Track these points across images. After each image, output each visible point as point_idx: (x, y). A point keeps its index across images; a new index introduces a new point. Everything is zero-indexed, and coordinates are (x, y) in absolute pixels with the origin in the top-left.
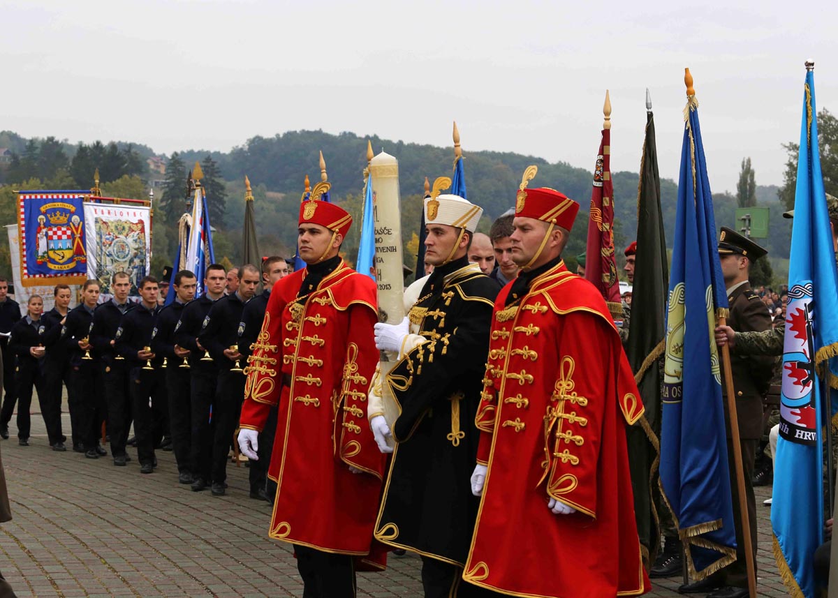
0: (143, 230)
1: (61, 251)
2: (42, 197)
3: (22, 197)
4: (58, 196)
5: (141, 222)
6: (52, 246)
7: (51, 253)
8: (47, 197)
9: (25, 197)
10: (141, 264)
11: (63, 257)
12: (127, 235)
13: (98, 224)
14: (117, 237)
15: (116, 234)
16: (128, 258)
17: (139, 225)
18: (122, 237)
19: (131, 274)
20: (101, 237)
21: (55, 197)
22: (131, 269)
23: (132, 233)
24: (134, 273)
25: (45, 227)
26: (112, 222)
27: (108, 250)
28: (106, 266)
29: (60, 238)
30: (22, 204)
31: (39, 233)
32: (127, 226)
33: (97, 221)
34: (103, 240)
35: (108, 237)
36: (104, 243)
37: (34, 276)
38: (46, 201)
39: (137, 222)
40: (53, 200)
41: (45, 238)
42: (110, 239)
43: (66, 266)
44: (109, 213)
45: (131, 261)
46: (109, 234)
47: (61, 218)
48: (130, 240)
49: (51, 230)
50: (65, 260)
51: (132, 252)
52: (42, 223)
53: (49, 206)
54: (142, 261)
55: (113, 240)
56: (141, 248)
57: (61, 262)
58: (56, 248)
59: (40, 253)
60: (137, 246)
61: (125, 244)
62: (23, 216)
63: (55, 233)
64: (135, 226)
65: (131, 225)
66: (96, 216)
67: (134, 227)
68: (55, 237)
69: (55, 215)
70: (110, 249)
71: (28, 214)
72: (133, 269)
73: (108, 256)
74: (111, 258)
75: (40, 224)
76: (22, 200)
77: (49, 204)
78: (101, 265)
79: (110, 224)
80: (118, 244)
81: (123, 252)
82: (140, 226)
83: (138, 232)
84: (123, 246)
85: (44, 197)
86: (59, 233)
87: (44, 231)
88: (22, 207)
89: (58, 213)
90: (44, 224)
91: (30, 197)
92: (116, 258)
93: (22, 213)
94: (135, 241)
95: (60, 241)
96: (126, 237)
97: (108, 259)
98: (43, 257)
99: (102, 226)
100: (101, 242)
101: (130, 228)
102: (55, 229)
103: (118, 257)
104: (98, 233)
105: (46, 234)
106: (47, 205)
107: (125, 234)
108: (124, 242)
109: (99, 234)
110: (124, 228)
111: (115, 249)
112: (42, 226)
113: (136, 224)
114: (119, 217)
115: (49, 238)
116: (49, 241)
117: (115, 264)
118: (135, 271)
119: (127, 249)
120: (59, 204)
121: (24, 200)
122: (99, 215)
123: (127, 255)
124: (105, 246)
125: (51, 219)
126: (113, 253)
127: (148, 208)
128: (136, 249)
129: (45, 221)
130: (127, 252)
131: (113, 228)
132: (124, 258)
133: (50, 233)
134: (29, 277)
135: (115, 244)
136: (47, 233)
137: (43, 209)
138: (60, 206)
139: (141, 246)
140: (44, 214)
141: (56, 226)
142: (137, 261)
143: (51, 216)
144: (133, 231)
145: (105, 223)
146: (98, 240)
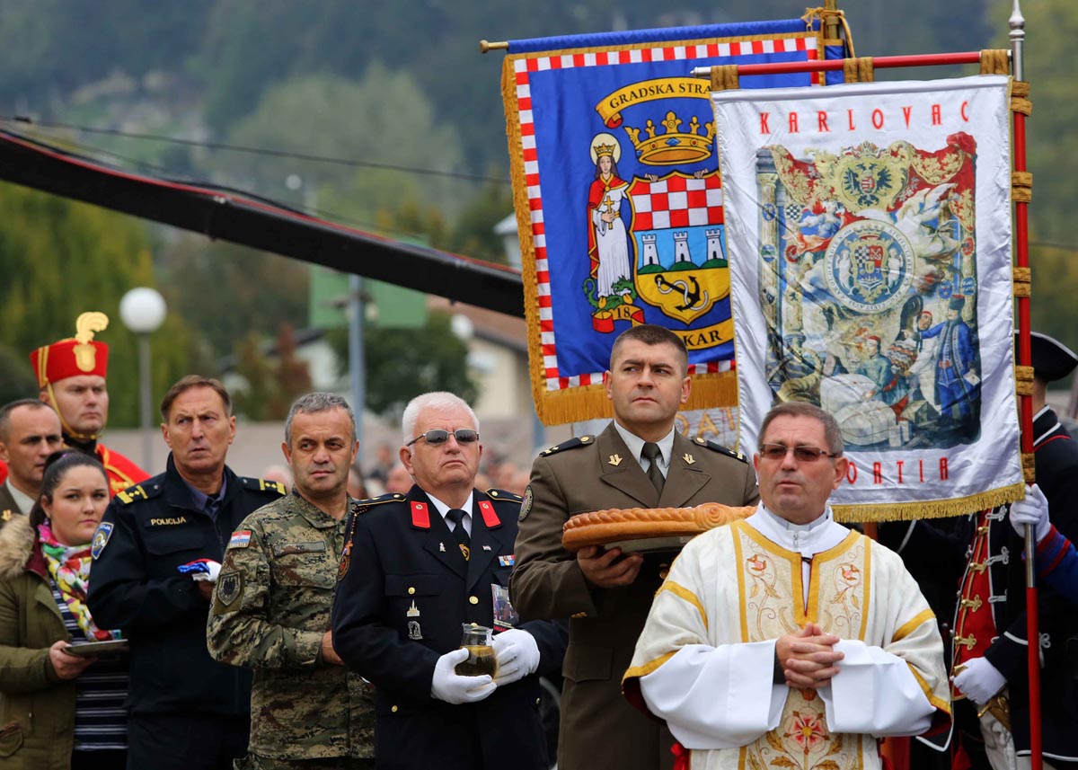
0: (965, 178)
1: (685, 275)
2: (602, 58)
3: (520, 65)
4: (669, 53)
5: (964, 144)
6: (648, 253)
7: (646, 285)
8: (624, 56)
9: (532, 64)
10: (953, 315)
11: (695, 298)
12: (898, 204)
13: (769, 176)
14: (851, 218)
15: (852, 205)
16: (897, 301)
17: (949, 158)
18: (876, 215)
19: (913, 359)
20: (780, 228)
21: (658, 55)
22: (910, 342)
23: (919, 197)
24: (923, 356)
25: (618, 180)
26: (836, 160)
27: (810, 275)
28: (802, 340)
29: (679, 220)
30: (524, 91)
31: (596, 206)
32: (896, 170)
33: (764, 163)
34: (791, 237)
35: (812, 220)
36: (793, 249)
37: (585, 381)
38: (623, 75)
39: (943, 145)
40: (651, 70)
41: (619, 224)
42: (823, 230)
43: (706, 332)
44: (822, 122)
45: (912, 309)
46: (818, 210)
47: (684, 141)
48: (908, 225)
49: (643, 189)
50: (701, 306)
51: (917, 273)
52: (606, 165)
53: (632, 94)
54: (958, 304)
55: (835, 229)
56: (953, 253)
57: (688, 315)
58: (665, 264)
59: (604, 289)
60: (936, 248)
61: (885, 244)
62: (529, 142)
63: (660, 202)
64: (933, 163)
65: (918, 160)
66: (761, 141)
67: (930, 170)
68: (661, 219)
69: (661, 131)
70: (822, 269)
71: (551, 134)
72: (918, 339)
73: (810, 297)
74: (826, 303)
75: (598, 170)
76: (522, 78)
77: (635, 88)
78: (779, 338)
79: (822, 168)
80: (856, 244)
81: (877, 275)
82: (953, 163)
83: (943, 188)
84: (876, 253)
85: (613, 58)
86: (678, 201)
87: (615, 195)
88: (524, 104)
89: (671, 121)
90: (615, 167)
91: (555, 62)
92: (846, 302)
93: (526, 130)
94: (932, 227)
95: (681, 235)
96: (892, 212)
97: (811, 310)
98: (614, 300)
99: (786, 179)
100: (781, 244)
101: (911, 172)
102: (659, 187)
103: (856, 296)
104: (767, 214)
105: (626, 210)
106: (626, 91)
107: (888, 200)
108: (883, 236)
109: (775, 216)
110: (884, 179)
111: (844, 266)
112: (607, 177)
113: (940, 155)
114: (865, 133)
115: (636, 224)
116: (637, 236)
117: (843, 327)
118: (930, 346)
119: (895, 264)
120: (675, 82)
121: (530, 76)
122: (779, 136)
123: (895, 288)
124: (797, 260)
125: (645, 147)
126: (833, 286)
127: (1003, 79)
128: (929, 260)
129: (617, 156)
130: (894, 275)
131: (837, 182)
132: (883, 297)
133: (641, 204)
134: (564, 383)
135: (841, 247)
136: (626, 204)
137: (607, 109)
138: (677, 94)
139: (954, 244)
140: (615, 127)
141: (662, 172)
142: (938, 310)
143: (644, 136)
144: (922, 185)
145: (799, 165)
146: (768, 241)
